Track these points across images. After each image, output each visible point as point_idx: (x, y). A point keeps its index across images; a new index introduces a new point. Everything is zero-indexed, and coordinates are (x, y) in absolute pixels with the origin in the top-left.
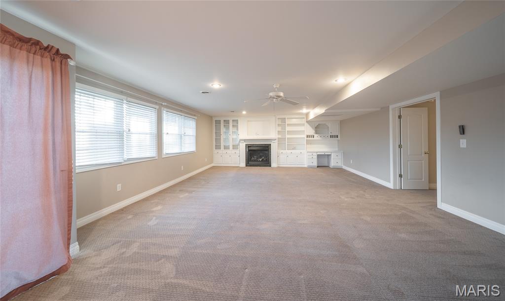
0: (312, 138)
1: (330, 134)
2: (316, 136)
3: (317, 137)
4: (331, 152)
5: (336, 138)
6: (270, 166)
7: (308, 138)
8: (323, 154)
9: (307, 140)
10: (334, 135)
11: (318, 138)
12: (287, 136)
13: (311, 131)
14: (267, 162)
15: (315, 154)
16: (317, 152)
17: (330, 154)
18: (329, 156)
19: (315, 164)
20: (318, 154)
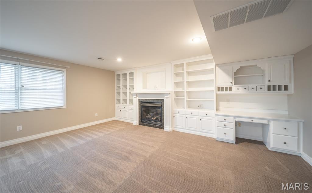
0: (228, 92)
1: (267, 84)
2: (235, 87)
3: (237, 90)
4: (269, 120)
5: (283, 91)
6: (164, 129)
7: (221, 92)
8: (249, 120)
9: (217, 95)
10: (277, 84)
11: (239, 92)
12: (186, 89)
13: (225, 80)
14: (159, 123)
15: (231, 119)
16: (235, 117)
17: (265, 122)
18: (264, 127)
19: (231, 138)
20: (237, 119)
